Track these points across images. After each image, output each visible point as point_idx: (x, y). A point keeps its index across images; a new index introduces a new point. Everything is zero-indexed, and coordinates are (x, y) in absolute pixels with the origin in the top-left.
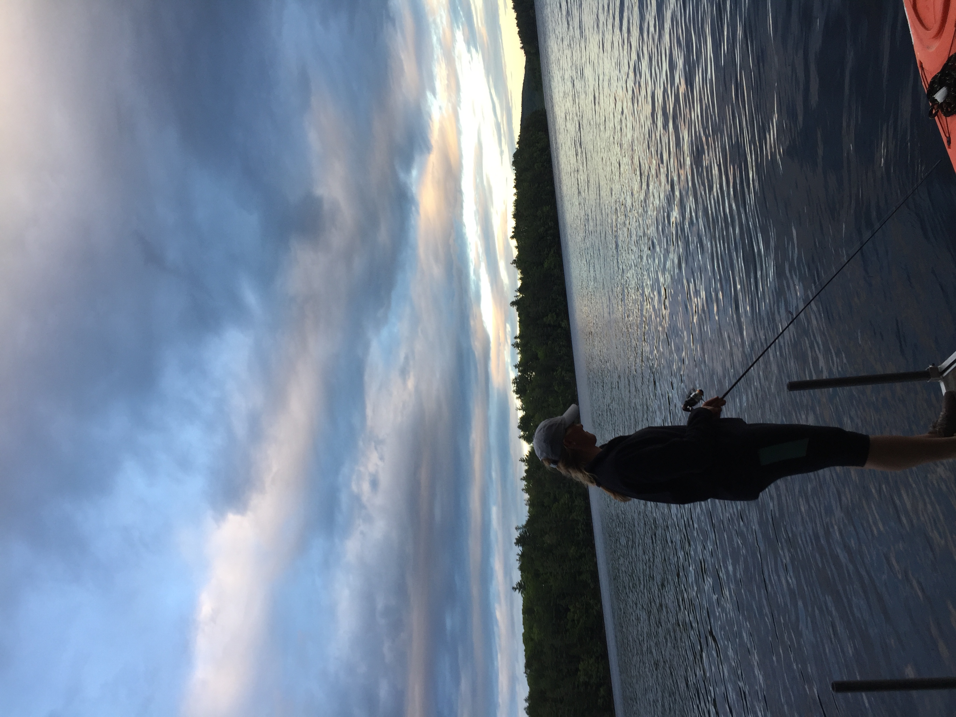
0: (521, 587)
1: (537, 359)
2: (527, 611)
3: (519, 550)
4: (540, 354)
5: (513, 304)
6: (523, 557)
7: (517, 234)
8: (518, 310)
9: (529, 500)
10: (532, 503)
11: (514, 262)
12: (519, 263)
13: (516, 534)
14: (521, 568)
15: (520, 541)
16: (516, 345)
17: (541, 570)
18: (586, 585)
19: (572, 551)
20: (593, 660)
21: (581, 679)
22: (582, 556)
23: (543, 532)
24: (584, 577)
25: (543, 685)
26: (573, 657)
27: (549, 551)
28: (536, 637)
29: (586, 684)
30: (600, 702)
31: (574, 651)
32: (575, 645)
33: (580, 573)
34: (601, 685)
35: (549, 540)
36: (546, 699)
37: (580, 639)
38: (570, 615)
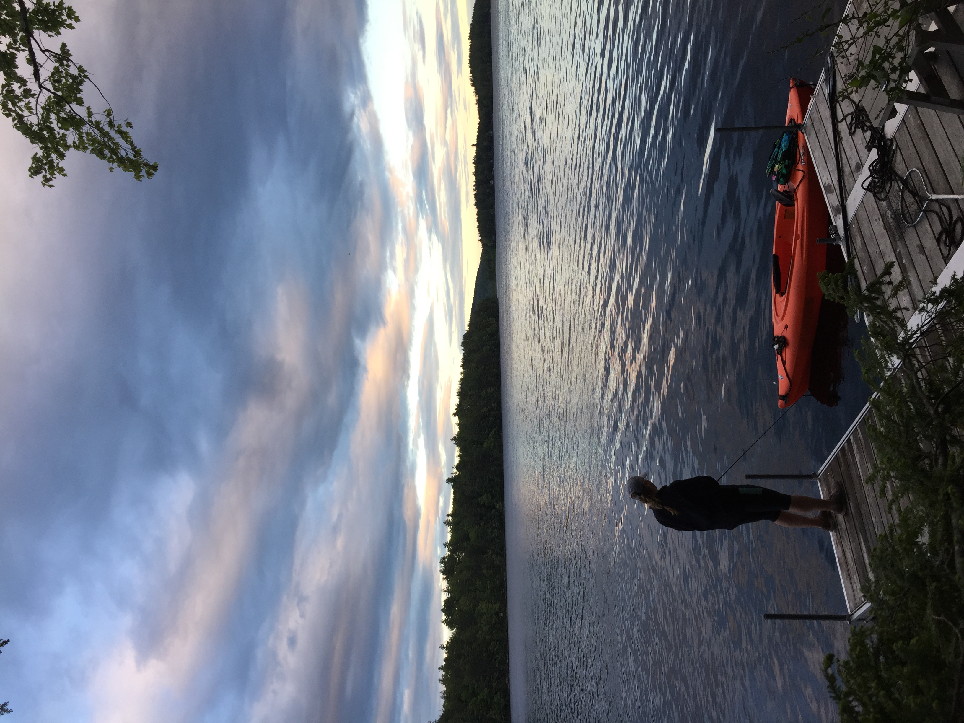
1: (468, 539)
4: (472, 535)
5: (449, 480)
7: (460, 412)
8: (453, 487)
9: (446, 692)
10: (448, 696)
11: (454, 439)
12: (459, 440)
16: (447, 523)
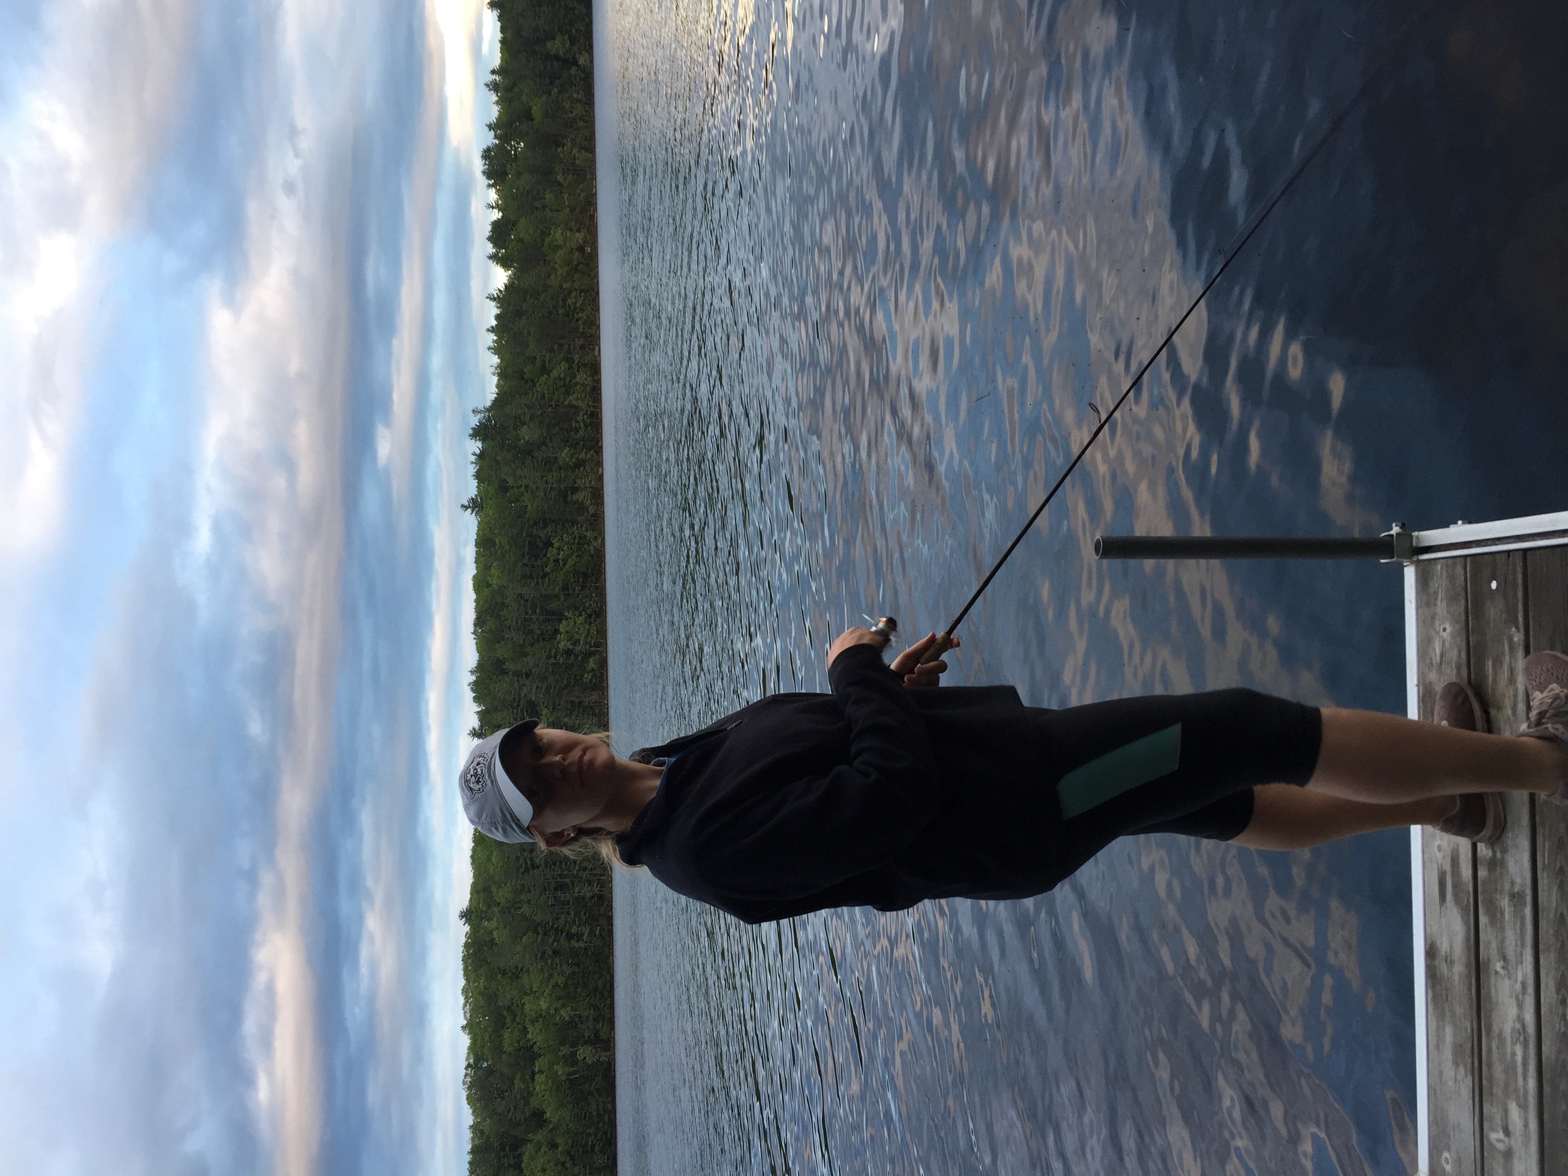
0: (475, 505)
1: (530, 117)
2: (484, 543)
3: (476, 446)
4: (537, 111)
6: (481, 456)
8: (500, 18)
9: (499, 366)
10: (503, 373)
13: (474, 421)
14: (479, 476)
15: (479, 433)
16: (494, 87)
17: (511, 481)
18: (581, 508)
19: (564, 455)
20: (581, 619)
21: (562, 646)
22: (580, 464)
23: (519, 422)
24: (579, 496)
25: (501, 651)
26: (553, 613)
27: (528, 452)
28: (494, 581)
29: (568, 652)
30: (587, 677)
31: (554, 605)
32: (557, 596)
33: (575, 490)
34: (591, 654)
35: (527, 434)
36: (505, 672)
37: (565, 588)
38: (552, 553)
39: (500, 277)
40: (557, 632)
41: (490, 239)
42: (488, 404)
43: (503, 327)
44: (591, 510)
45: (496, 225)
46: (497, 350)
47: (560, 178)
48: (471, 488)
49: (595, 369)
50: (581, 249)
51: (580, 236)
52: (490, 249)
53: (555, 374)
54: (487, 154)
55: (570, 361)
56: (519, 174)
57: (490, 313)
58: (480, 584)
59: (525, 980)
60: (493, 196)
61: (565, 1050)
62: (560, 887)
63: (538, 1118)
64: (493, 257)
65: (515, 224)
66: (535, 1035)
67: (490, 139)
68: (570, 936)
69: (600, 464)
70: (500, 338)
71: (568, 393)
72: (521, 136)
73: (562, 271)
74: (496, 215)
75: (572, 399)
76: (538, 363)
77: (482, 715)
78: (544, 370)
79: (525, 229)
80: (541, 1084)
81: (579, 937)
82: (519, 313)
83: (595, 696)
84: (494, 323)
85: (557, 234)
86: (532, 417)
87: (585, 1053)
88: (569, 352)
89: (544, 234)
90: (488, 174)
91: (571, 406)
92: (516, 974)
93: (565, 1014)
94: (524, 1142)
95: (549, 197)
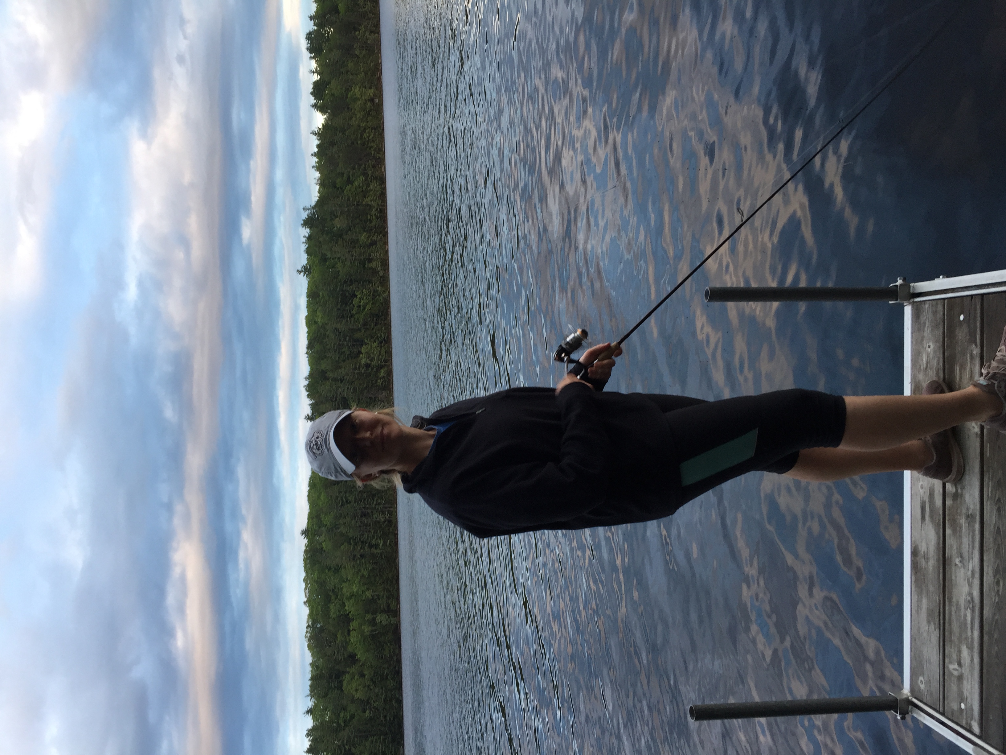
0: (306, 270)
2: (312, 295)
3: (306, 232)
6: (309, 238)
9: (320, 179)
10: (323, 183)
13: (305, 215)
14: (308, 251)
15: (307, 223)
17: (329, 255)
18: (375, 272)
19: (363, 237)
20: (376, 344)
21: (363, 361)
22: (373, 243)
23: (333, 216)
24: (373, 265)
25: (324, 366)
26: (357, 340)
27: (338, 236)
28: (319, 320)
29: (367, 366)
30: (380, 382)
31: (358, 335)
32: (360, 330)
33: (370, 260)
34: (382, 367)
35: (339, 223)
36: (326, 379)
37: (365, 324)
38: (356, 301)
39: (319, 119)
40: (360, 352)
41: (312, 93)
42: (313, 204)
43: (321, 153)
44: (381, 273)
45: (316, 84)
46: (318, 168)
47: (357, 52)
48: (303, 260)
49: (382, 180)
50: (372, 100)
51: (371, 92)
52: (312, 100)
53: (356, 184)
54: (309, 36)
55: (365, 174)
56: (330, 50)
57: (313, 144)
58: (310, 321)
59: (343, 572)
60: (313, 65)
61: (369, 616)
62: (364, 515)
63: (352, 658)
64: (315, 106)
65: (329, 83)
66: (350, 607)
67: (311, 26)
68: (371, 546)
69: (386, 243)
70: (320, 160)
71: (365, 196)
72: (331, 25)
73: (360, 115)
74: (316, 77)
75: (367, 200)
76: (345, 177)
77: (313, 406)
78: (349, 181)
79: (335, 87)
80: (354, 638)
81: (377, 546)
82: (332, 144)
83: (385, 394)
84: (316, 150)
85: (356, 91)
86: (342, 213)
87: (381, 618)
88: (365, 169)
89: (348, 90)
90: (310, 50)
91: (367, 205)
92: (337, 570)
93: (369, 594)
94: (344, 673)
95: (351, 65)
